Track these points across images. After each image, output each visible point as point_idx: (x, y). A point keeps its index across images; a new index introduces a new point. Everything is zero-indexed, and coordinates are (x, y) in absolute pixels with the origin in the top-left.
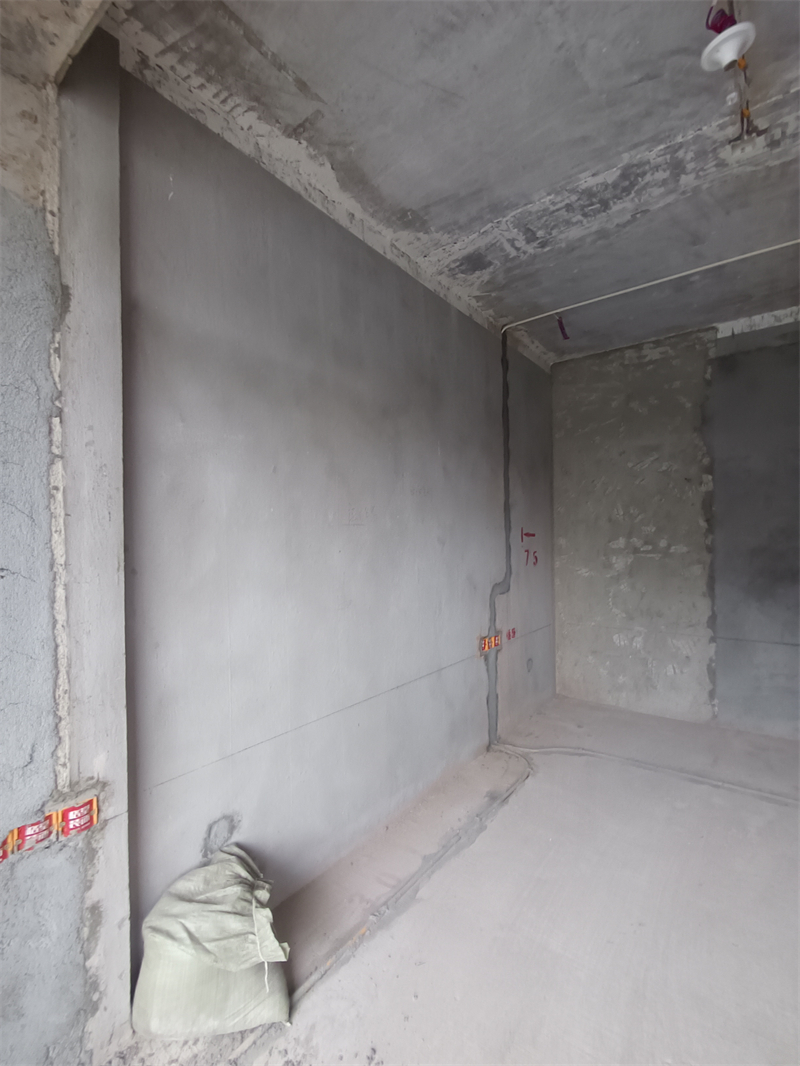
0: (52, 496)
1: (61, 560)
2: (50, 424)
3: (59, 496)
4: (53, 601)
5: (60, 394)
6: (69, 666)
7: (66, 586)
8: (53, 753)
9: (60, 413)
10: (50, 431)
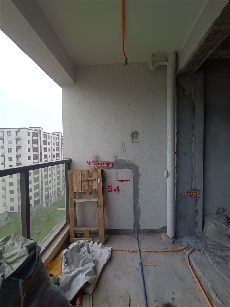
0: (192, 142)
1: (193, 152)
2: (192, 130)
3: (193, 142)
4: (192, 159)
5: (194, 125)
6: (194, 170)
7: (194, 157)
8: (192, 183)
9: (194, 128)
10: (192, 132)
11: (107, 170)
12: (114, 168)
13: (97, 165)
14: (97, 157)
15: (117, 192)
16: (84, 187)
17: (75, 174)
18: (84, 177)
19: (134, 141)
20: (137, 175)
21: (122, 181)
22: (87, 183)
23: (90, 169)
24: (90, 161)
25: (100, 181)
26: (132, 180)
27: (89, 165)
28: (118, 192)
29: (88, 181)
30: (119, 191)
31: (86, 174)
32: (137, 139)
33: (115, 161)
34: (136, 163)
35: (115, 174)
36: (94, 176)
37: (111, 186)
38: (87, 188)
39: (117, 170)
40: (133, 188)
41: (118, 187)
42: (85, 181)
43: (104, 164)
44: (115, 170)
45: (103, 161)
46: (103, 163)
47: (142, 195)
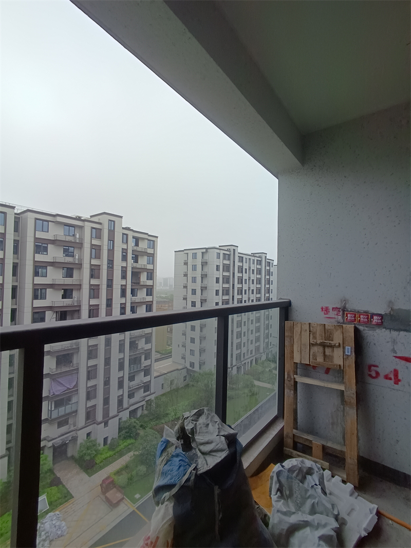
11: (366, 328)
12: (385, 328)
13: (343, 317)
14: (345, 301)
15: (392, 382)
16: (315, 357)
17: (297, 329)
18: (315, 338)
21: (407, 359)
22: (321, 349)
23: (329, 324)
24: (327, 307)
25: (349, 349)
27: (325, 314)
28: (396, 383)
29: (324, 345)
30: (399, 380)
31: (319, 331)
33: (388, 312)
35: (388, 342)
36: (337, 338)
37: (377, 366)
38: (320, 359)
39: (394, 333)
41: (396, 373)
42: (316, 344)
43: (359, 317)
44: (388, 332)
45: (356, 309)
46: (356, 314)
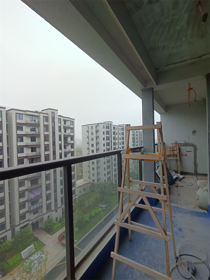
11: (181, 147)
13: (176, 145)
14: (176, 141)
16: (171, 153)
17: (167, 148)
18: (171, 149)
19: (194, 134)
20: (195, 149)
21: (188, 152)
22: (172, 151)
23: (174, 146)
24: (173, 143)
25: (178, 151)
26: (193, 151)
28: (186, 156)
29: (173, 151)
32: (196, 134)
33: (184, 143)
34: (195, 144)
35: (185, 149)
36: (175, 149)
37: (183, 154)
38: (172, 153)
39: (186, 147)
40: (194, 155)
41: (186, 154)
42: (171, 151)
44: (185, 147)
46: (178, 144)
47: (198, 158)
